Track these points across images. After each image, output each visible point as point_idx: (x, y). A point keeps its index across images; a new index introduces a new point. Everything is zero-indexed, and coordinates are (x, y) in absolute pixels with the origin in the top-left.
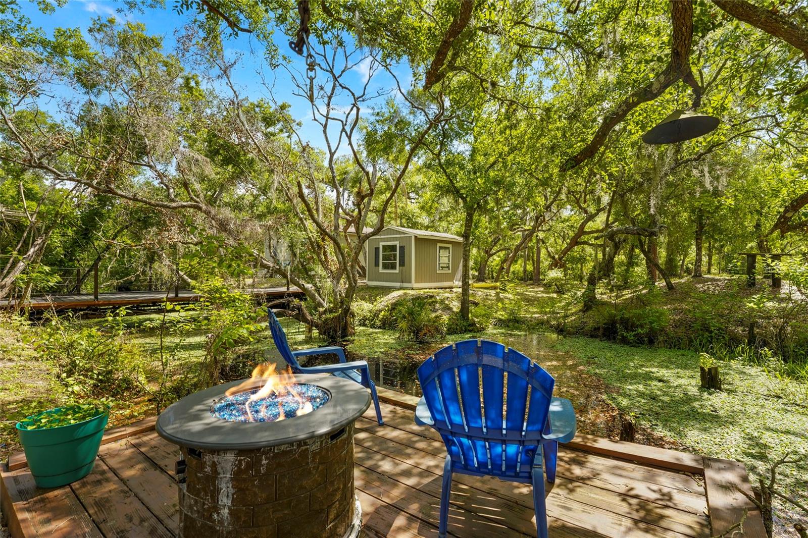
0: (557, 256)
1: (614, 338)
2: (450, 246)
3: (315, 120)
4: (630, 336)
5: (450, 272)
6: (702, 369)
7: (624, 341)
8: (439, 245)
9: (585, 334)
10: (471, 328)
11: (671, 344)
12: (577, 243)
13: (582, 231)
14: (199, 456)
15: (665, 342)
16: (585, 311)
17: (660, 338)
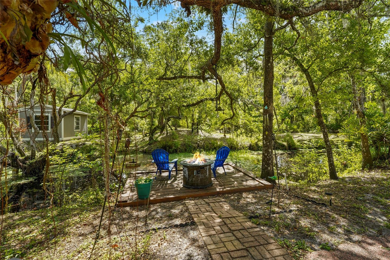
2: (80, 116)
4: (171, 150)
5: (80, 130)
8: (75, 116)
11: (181, 151)
12: (133, 116)
13: (135, 111)
14: (204, 168)
15: (179, 151)
16: (150, 144)
17: (178, 150)
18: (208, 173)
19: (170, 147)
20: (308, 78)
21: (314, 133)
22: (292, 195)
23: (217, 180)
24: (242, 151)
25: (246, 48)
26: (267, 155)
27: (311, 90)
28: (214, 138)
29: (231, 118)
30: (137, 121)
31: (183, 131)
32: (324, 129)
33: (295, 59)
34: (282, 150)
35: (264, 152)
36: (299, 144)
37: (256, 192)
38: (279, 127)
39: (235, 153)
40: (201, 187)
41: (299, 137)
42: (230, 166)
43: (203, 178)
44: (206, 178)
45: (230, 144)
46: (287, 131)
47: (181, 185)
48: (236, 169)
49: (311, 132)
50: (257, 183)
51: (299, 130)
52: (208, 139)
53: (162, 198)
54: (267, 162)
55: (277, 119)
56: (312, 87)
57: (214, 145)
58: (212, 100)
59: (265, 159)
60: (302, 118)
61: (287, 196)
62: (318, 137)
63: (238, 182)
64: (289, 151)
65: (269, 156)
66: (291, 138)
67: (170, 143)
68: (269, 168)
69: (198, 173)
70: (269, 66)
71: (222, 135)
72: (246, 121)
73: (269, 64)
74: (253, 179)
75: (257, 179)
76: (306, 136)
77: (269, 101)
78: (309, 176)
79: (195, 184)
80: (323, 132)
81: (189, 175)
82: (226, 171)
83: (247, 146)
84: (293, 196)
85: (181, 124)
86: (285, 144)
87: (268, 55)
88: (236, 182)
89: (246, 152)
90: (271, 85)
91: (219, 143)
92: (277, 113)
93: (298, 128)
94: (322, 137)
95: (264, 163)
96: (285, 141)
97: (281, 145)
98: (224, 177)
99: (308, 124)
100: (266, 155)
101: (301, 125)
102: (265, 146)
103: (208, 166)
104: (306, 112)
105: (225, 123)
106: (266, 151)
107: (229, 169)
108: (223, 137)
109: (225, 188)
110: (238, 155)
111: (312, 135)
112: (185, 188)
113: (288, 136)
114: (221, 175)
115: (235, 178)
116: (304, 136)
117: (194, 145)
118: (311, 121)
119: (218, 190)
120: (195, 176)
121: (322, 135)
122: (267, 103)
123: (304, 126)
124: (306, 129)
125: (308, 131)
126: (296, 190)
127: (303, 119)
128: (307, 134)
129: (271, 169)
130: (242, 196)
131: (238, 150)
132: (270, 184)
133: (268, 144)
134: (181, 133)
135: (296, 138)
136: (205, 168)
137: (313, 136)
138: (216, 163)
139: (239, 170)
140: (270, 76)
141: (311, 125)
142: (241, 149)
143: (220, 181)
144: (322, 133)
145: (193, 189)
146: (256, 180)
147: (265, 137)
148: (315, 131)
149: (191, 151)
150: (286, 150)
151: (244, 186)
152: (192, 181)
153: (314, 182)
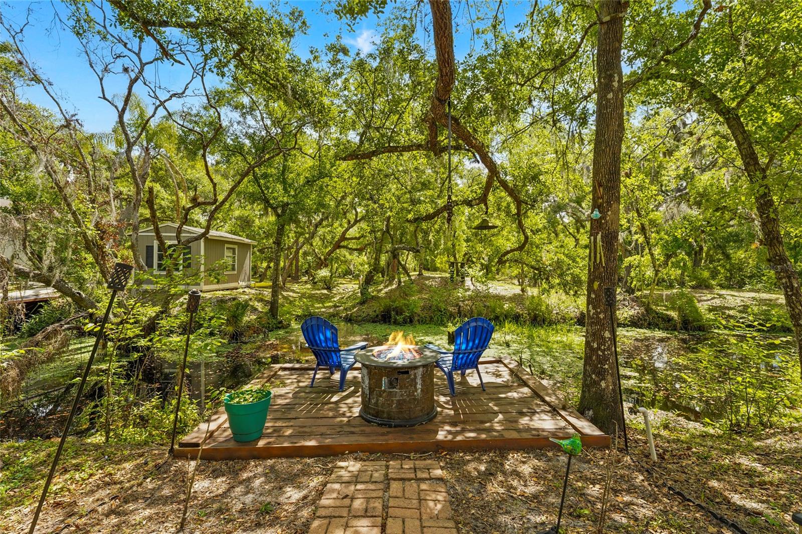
0: (322, 257)
1: (390, 321)
2: (236, 247)
3: (104, 98)
4: (400, 318)
5: (236, 272)
6: (449, 333)
7: (396, 323)
8: (226, 245)
9: (369, 321)
10: (280, 325)
11: (422, 322)
12: (339, 247)
13: (343, 238)
14: (407, 372)
15: (418, 320)
16: (362, 303)
17: (416, 318)
18: (419, 386)
19: (399, 311)
20: (738, 133)
21: (758, 291)
22: (664, 485)
23: (454, 404)
24: (559, 327)
25: (548, 64)
26: (599, 348)
27: (747, 165)
28: (497, 296)
29: (521, 248)
30: (349, 257)
31: (434, 278)
32: (789, 277)
33: (694, 85)
34: (665, 329)
35: (590, 339)
36: (711, 316)
37: (550, 454)
38: (656, 275)
39: (542, 332)
40: (398, 422)
41: (716, 300)
42: (506, 366)
43: (404, 400)
44: (415, 399)
45: (533, 310)
46: (682, 284)
47: (356, 411)
48: (517, 376)
49: (748, 287)
50: (563, 424)
51: (713, 283)
52: (484, 297)
53: (286, 445)
54: (596, 367)
55: (652, 255)
56: (750, 159)
57: (494, 311)
58: (469, 203)
59: (591, 358)
60: (723, 253)
61: (646, 483)
62: (771, 300)
63: (508, 415)
64: (683, 334)
65: (604, 350)
66: (690, 301)
67: (399, 303)
68: (603, 384)
69: (391, 385)
70: (608, 100)
71: (517, 290)
72: (562, 257)
73: (610, 96)
74: (554, 411)
75: (563, 413)
76: (734, 299)
77: (606, 197)
78: (738, 411)
79: (383, 412)
80: (786, 288)
81: (370, 388)
82: (484, 381)
83: (572, 315)
84: (665, 490)
85: (438, 265)
86: (674, 314)
87: (608, 70)
88: (500, 416)
89: (569, 331)
90: (614, 154)
91: (506, 306)
92: (652, 241)
93: (714, 276)
94: (782, 299)
95: (588, 368)
96: (673, 309)
97: (662, 318)
98: (475, 397)
99: (741, 269)
100: (595, 345)
101: (722, 271)
102: (593, 323)
103: (421, 369)
104: (736, 239)
105: (505, 262)
106: (594, 334)
107: (499, 376)
108: (519, 295)
109: (463, 431)
110: (548, 336)
111: (753, 294)
112: (360, 420)
113: (682, 295)
114: (472, 391)
115: (503, 402)
116: (728, 297)
117: (451, 309)
118: (750, 261)
119: (441, 435)
120: (384, 391)
121: (783, 297)
122: (601, 204)
123: (731, 274)
124: (736, 281)
125: (740, 286)
126: (684, 463)
127: (728, 257)
128: (736, 294)
129: (608, 386)
130: (502, 465)
131: (551, 323)
132: (597, 433)
133: (602, 316)
134: (427, 282)
135: (704, 303)
136: (412, 373)
137: (754, 299)
138: (457, 357)
139: (524, 381)
140: (611, 128)
141: (748, 271)
142: (557, 322)
143: (461, 406)
144: (783, 292)
145: (379, 425)
146: (561, 415)
147: (593, 296)
148: (759, 286)
149: (442, 321)
150: (675, 330)
151: (519, 431)
152: (376, 404)
153: (753, 433)
